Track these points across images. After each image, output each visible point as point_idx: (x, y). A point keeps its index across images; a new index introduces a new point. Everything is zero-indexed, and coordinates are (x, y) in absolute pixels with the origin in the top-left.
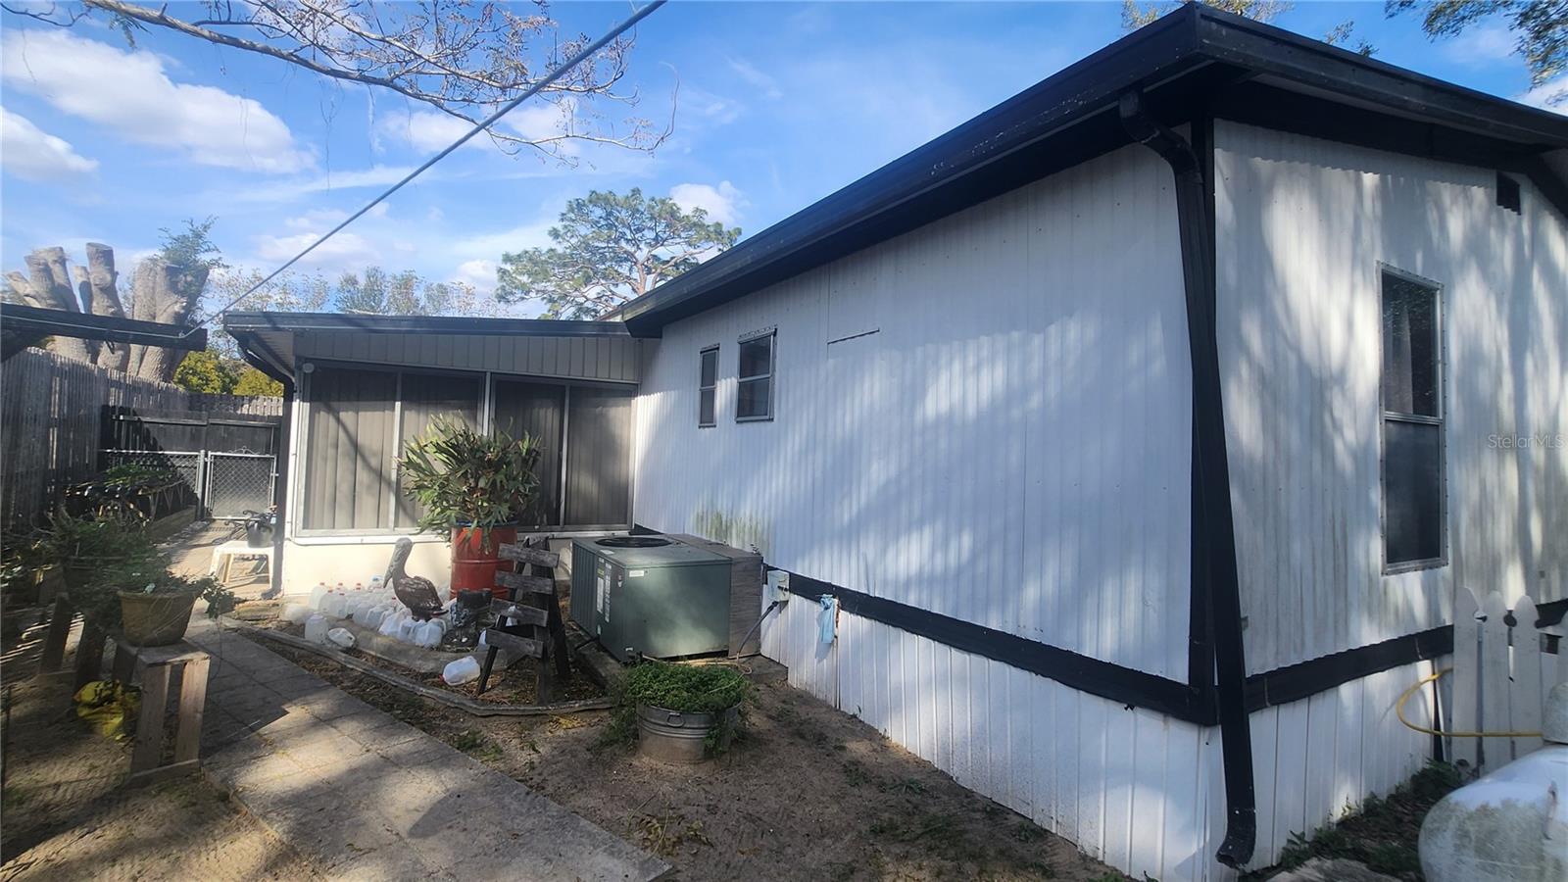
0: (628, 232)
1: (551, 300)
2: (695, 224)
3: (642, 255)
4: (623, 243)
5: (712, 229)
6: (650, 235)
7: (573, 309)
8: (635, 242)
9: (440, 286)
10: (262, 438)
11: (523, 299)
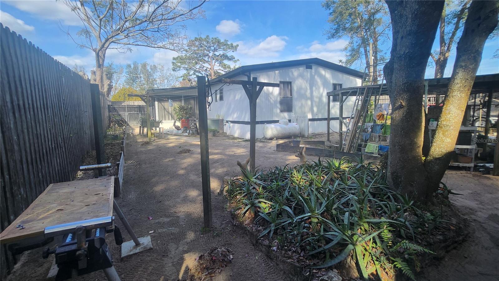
0: (206, 48)
1: (187, 70)
2: (225, 45)
3: (211, 54)
4: (205, 52)
5: (230, 45)
6: (212, 48)
7: (193, 71)
8: (209, 51)
9: (154, 65)
10: (136, 109)
11: (179, 70)
